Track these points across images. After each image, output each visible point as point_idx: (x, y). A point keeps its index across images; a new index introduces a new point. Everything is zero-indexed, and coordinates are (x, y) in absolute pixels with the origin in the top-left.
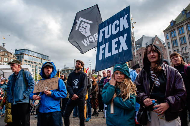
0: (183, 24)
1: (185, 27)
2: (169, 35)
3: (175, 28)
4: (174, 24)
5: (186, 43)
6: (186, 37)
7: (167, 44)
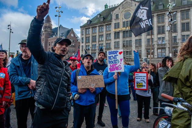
0: (97, 25)
1: (98, 28)
2: (84, 31)
3: (91, 27)
4: (90, 23)
5: (96, 42)
6: (97, 36)
7: (81, 39)
